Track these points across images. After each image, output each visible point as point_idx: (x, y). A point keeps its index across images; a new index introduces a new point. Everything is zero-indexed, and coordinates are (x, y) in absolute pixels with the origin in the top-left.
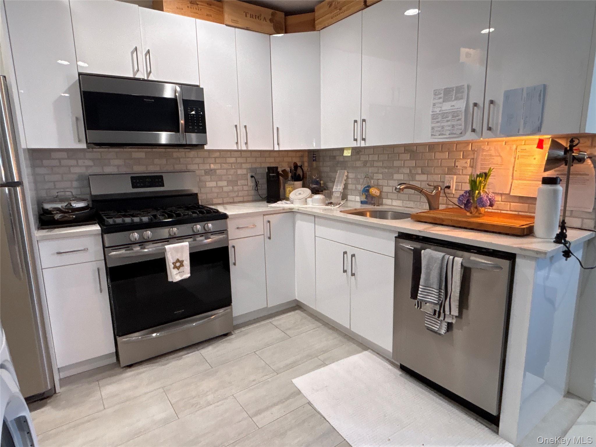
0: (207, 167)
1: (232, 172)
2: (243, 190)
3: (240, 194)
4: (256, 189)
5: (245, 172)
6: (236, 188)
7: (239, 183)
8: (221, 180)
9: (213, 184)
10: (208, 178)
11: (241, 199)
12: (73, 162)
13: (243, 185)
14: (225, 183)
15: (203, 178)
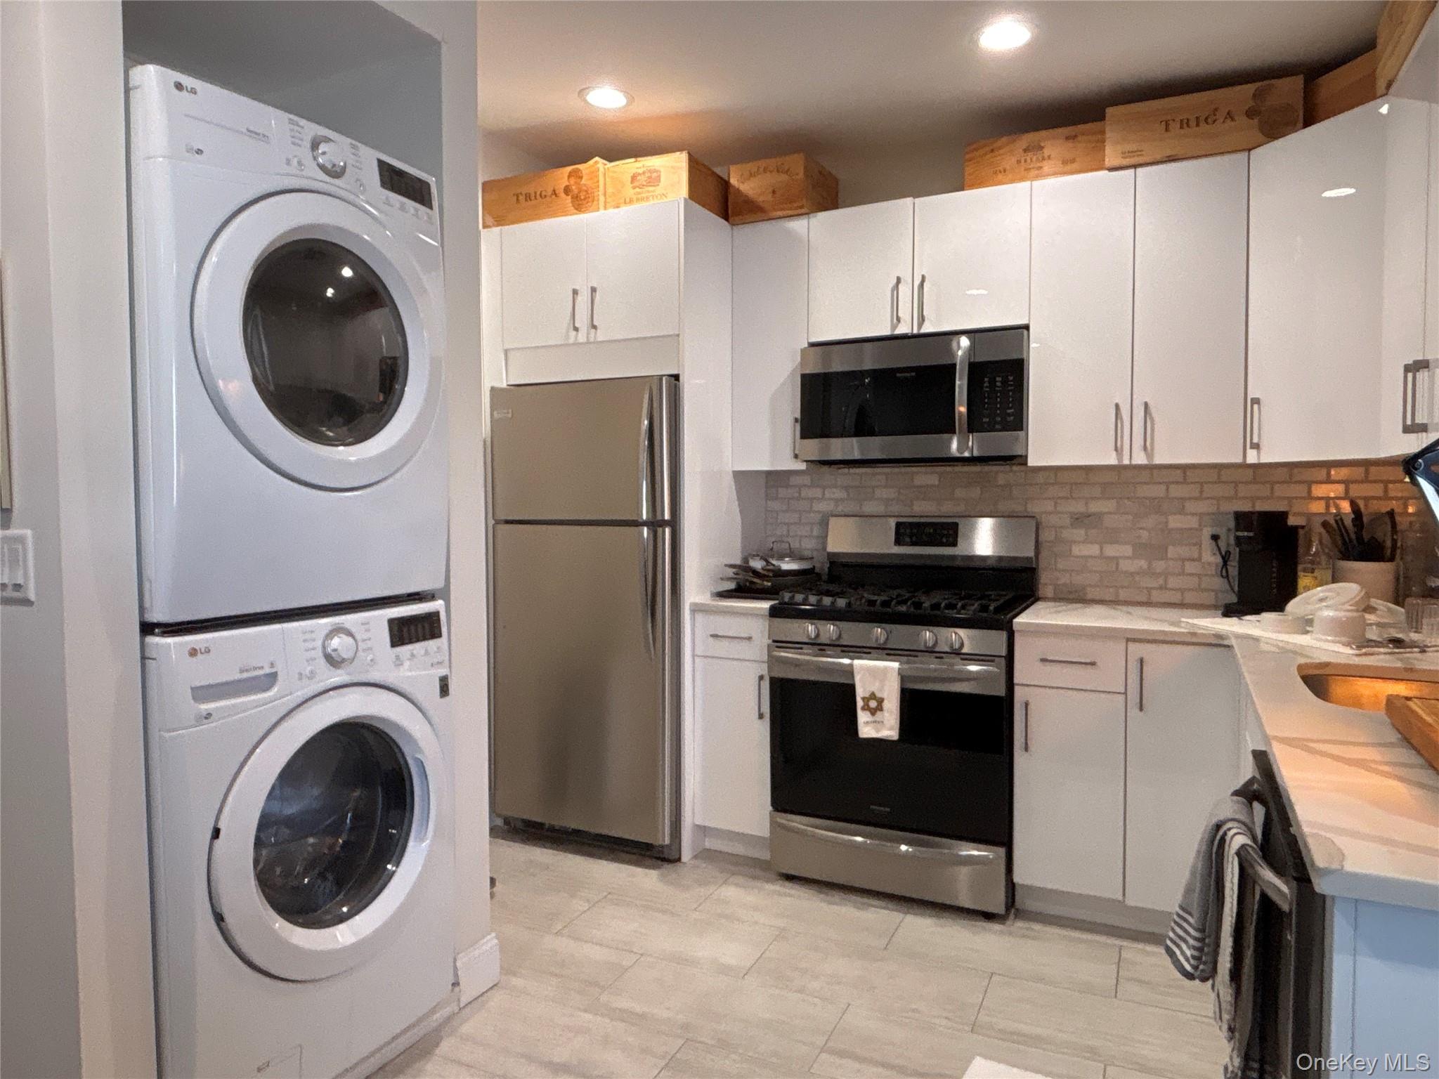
0: (1079, 507)
1: (1150, 521)
2: (1183, 573)
3: (1173, 582)
4: (1224, 574)
5: (1193, 522)
6: (1160, 566)
7: (1172, 552)
8: (1114, 541)
9: (1094, 550)
10: (1079, 533)
11: (1176, 598)
12: (817, 492)
13: (1183, 560)
14: (1127, 550)
15: (1066, 534)
